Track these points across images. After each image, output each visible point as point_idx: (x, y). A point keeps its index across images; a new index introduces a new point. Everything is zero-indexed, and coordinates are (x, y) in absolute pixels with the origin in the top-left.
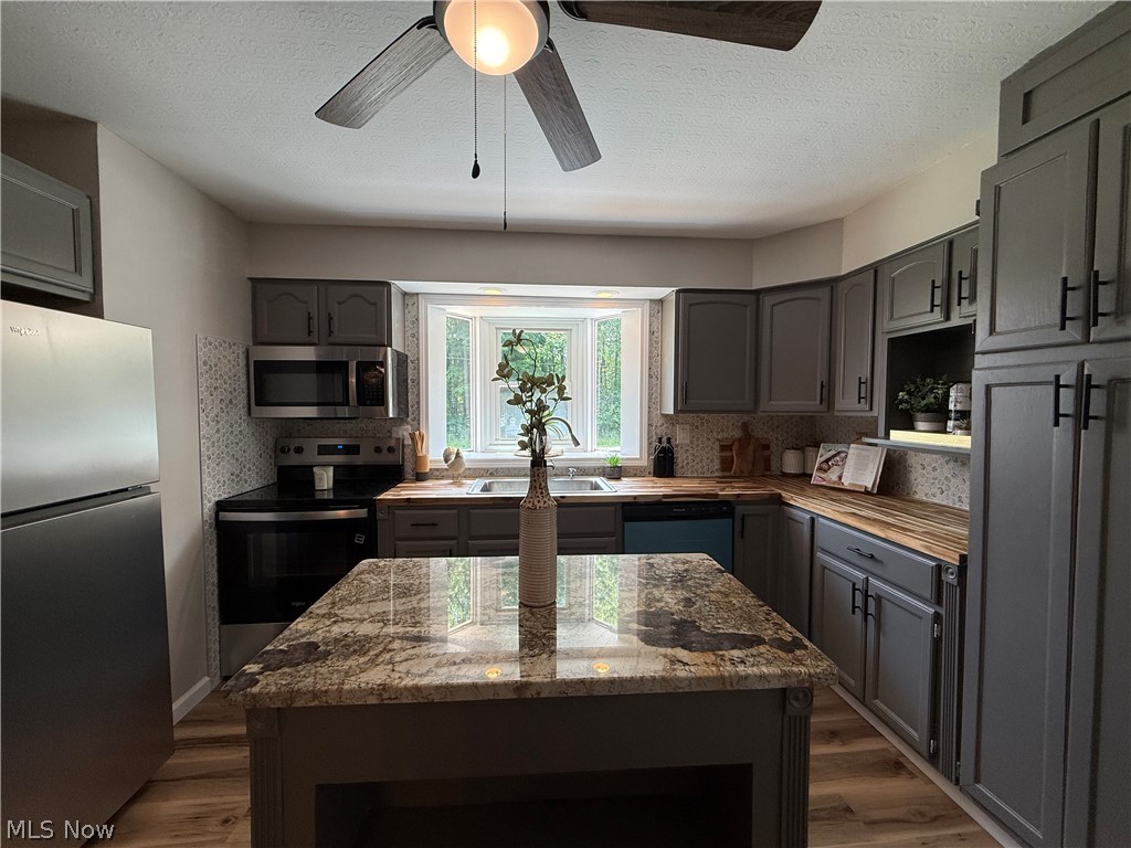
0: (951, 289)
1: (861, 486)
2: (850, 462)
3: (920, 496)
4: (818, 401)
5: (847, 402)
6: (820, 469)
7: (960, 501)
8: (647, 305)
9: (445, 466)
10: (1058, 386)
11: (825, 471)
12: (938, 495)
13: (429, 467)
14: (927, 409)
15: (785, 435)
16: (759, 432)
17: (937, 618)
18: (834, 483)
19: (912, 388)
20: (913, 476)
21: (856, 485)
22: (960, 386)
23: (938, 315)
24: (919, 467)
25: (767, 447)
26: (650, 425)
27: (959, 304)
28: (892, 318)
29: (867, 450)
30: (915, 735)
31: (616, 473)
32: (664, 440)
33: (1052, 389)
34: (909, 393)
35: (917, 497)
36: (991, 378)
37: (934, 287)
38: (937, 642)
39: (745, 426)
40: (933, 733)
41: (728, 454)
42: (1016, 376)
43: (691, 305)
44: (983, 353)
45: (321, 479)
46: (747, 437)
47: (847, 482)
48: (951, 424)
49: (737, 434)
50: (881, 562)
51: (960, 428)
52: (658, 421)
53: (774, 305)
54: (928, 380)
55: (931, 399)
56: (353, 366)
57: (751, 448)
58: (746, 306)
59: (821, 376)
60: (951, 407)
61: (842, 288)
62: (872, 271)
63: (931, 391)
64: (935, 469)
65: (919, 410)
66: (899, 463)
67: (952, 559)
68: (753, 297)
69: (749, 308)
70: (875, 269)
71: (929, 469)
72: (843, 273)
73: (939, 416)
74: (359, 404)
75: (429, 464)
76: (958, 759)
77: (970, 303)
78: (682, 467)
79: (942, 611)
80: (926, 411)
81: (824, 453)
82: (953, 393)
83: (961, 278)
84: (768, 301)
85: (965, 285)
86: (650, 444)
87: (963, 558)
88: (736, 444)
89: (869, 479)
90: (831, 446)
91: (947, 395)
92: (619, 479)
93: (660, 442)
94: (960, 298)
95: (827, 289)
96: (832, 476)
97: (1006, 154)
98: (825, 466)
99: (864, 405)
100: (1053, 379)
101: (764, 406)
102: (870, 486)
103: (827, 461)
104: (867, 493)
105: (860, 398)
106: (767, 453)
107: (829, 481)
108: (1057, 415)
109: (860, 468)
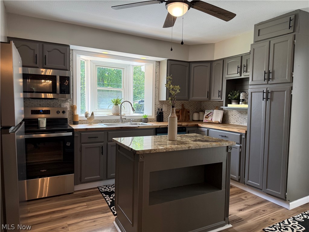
0: (242, 68)
1: (217, 121)
2: (214, 115)
3: (232, 123)
4: (207, 97)
5: (215, 97)
6: (206, 118)
7: (241, 123)
8: (155, 63)
9: (86, 119)
10: (264, 92)
11: (207, 118)
12: (236, 122)
13: (79, 119)
14: (235, 99)
15: (193, 108)
16: (187, 107)
17: (240, 147)
18: (210, 121)
19: (231, 93)
20: (230, 118)
21: (216, 121)
22: (243, 93)
23: (239, 75)
24: (231, 115)
25: (189, 112)
26: (155, 104)
27: (244, 73)
28: (227, 74)
29: (218, 111)
30: (235, 177)
31: (146, 120)
32: (160, 109)
33: (263, 93)
34: (231, 95)
35: (231, 124)
36: (252, 91)
37: (238, 67)
38: (240, 153)
39: (183, 105)
40: (239, 175)
41: (178, 114)
42: (257, 90)
43: (171, 65)
44: (251, 85)
45: (43, 123)
46: (183, 109)
47: (213, 121)
48: (240, 102)
49: (180, 108)
50: (227, 137)
51: (243, 103)
52: (158, 103)
53: (195, 67)
54: (235, 91)
55: (236, 96)
56: (58, 78)
57: (185, 112)
58: (187, 66)
59: (207, 90)
60: (241, 98)
61: (214, 64)
62: (222, 60)
63: (236, 94)
64: (235, 116)
65: (233, 99)
66: (226, 115)
67: (244, 132)
68: (188, 64)
69: (187, 67)
70: (223, 60)
71: (234, 116)
72: (214, 60)
73: (238, 101)
74: (60, 93)
75: (79, 118)
76: (244, 178)
77: (246, 73)
78: (165, 119)
79: (241, 145)
80: (235, 100)
81: (207, 113)
82: (241, 94)
83: (244, 66)
84: (193, 65)
85: (245, 67)
86: (155, 111)
87: (246, 132)
88: (181, 111)
89: (219, 119)
90: (208, 111)
91: (239, 96)
92: (147, 122)
93: (159, 110)
94: (244, 71)
95: (210, 64)
96: (209, 119)
97: (255, 42)
98: (207, 117)
99: (219, 98)
100: (263, 91)
101: (192, 98)
102: (220, 121)
103: (208, 115)
104: (219, 123)
105: (219, 96)
106: (189, 114)
107: (209, 121)
108: (263, 98)
109: (217, 116)
